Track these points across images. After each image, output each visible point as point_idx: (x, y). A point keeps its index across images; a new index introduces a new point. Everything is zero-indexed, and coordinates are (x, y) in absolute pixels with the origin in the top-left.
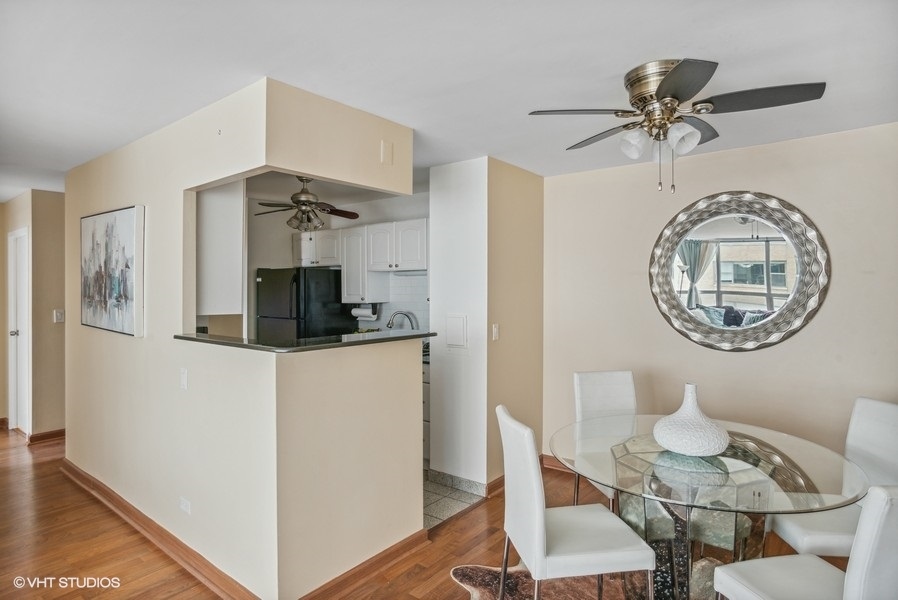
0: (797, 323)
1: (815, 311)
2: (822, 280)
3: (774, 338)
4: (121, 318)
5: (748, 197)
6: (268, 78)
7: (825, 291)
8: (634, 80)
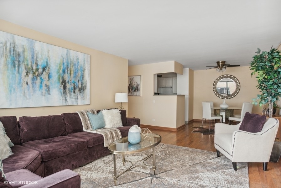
0: (236, 94)
1: (238, 92)
2: (239, 88)
3: (233, 97)
4: (137, 93)
5: (229, 76)
6: (175, 61)
7: (239, 90)
8: (218, 63)
